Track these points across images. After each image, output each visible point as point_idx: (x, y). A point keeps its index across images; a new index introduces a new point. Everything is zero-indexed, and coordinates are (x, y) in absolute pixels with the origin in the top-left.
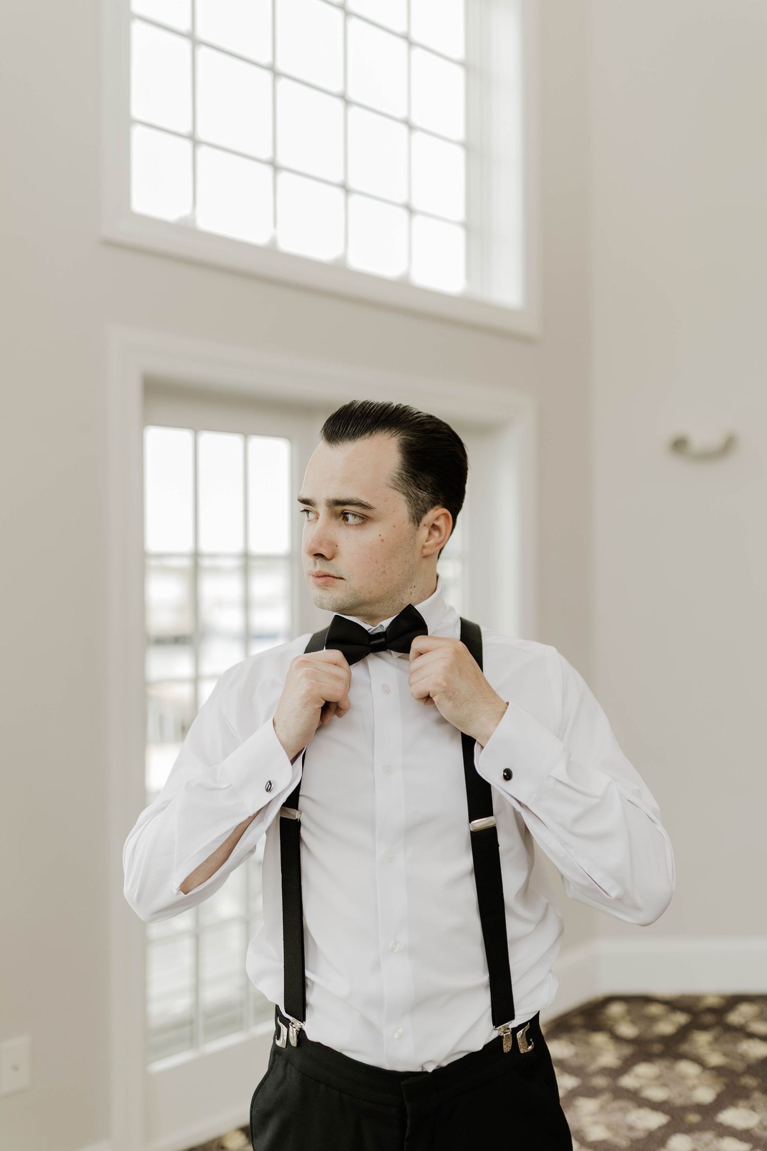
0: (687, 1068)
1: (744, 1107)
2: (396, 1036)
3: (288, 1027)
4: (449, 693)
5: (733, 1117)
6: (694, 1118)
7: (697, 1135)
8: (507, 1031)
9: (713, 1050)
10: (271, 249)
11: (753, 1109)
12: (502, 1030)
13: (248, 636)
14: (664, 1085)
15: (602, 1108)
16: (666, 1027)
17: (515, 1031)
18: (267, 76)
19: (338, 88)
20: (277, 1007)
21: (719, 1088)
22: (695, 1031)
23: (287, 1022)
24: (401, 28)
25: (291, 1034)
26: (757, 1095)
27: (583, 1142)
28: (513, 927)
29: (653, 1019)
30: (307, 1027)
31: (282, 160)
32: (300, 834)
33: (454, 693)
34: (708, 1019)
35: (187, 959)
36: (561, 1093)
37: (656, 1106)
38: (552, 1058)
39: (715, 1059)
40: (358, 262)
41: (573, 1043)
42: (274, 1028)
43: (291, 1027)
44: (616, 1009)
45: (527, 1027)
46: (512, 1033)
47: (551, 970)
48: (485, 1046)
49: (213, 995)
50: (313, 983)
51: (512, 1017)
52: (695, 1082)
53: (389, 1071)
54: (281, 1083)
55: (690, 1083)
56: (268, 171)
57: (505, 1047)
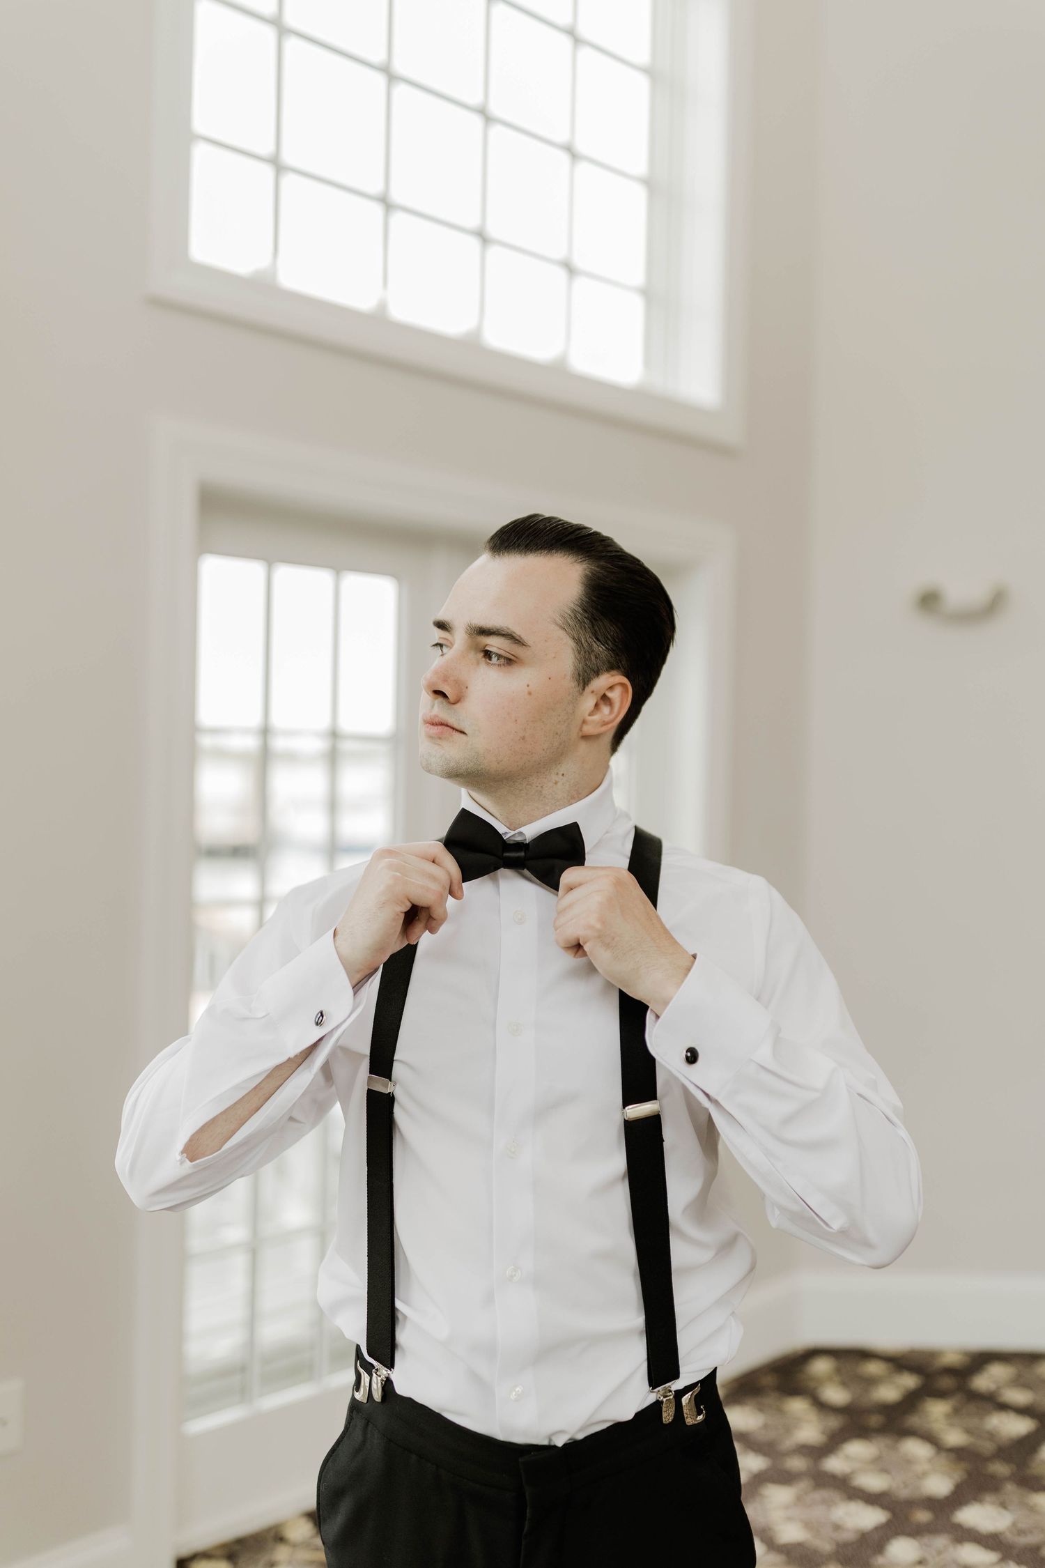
0: (916, 1449)
1: (993, 1503)
2: (513, 1396)
3: (371, 1375)
4: (606, 939)
5: (977, 1516)
6: (923, 1516)
7: (926, 1540)
8: (669, 1394)
9: (952, 1425)
10: (379, 318)
11: (1003, 1505)
12: (662, 1392)
13: (333, 848)
14: (884, 1470)
15: (799, 1499)
16: (889, 1392)
17: (679, 1394)
18: (380, 80)
19: (476, 99)
20: (358, 1347)
21: (958, 1475)
22: (928, 1399)
23: (369, 1368)
24: (565, 19)
25: (374, 1386)
26: (1010, 1487)
27: (771, 1545)
28: (680, 1253)
29: (872, 1382)
30: (397, 1376)
31: (396, 196)
32: (393, 1113)
33: (613, 939)
34: (946, 1382)
35: (238, 1282)
36: (744, 1478)
37: (872, 1499)
38: (732, 1429)
39: (955, 1437)
40: (497, 338)
41: (761, 1410)
42: (353, 1378)
43: (374, 1374)
44: (821, 1367)
45: (697, 1389)
46: (675, 1397)
47: (733, 1312)
48: (637, 1415)
49: (274, 1332)
50: (405, 1317)
51: (676, 1375)
52: (927, 1467)
53: (503, 1442)
54: (359, 1450)
55: (919, 1468)
56: (377, 210)
57: (664, 1415)
